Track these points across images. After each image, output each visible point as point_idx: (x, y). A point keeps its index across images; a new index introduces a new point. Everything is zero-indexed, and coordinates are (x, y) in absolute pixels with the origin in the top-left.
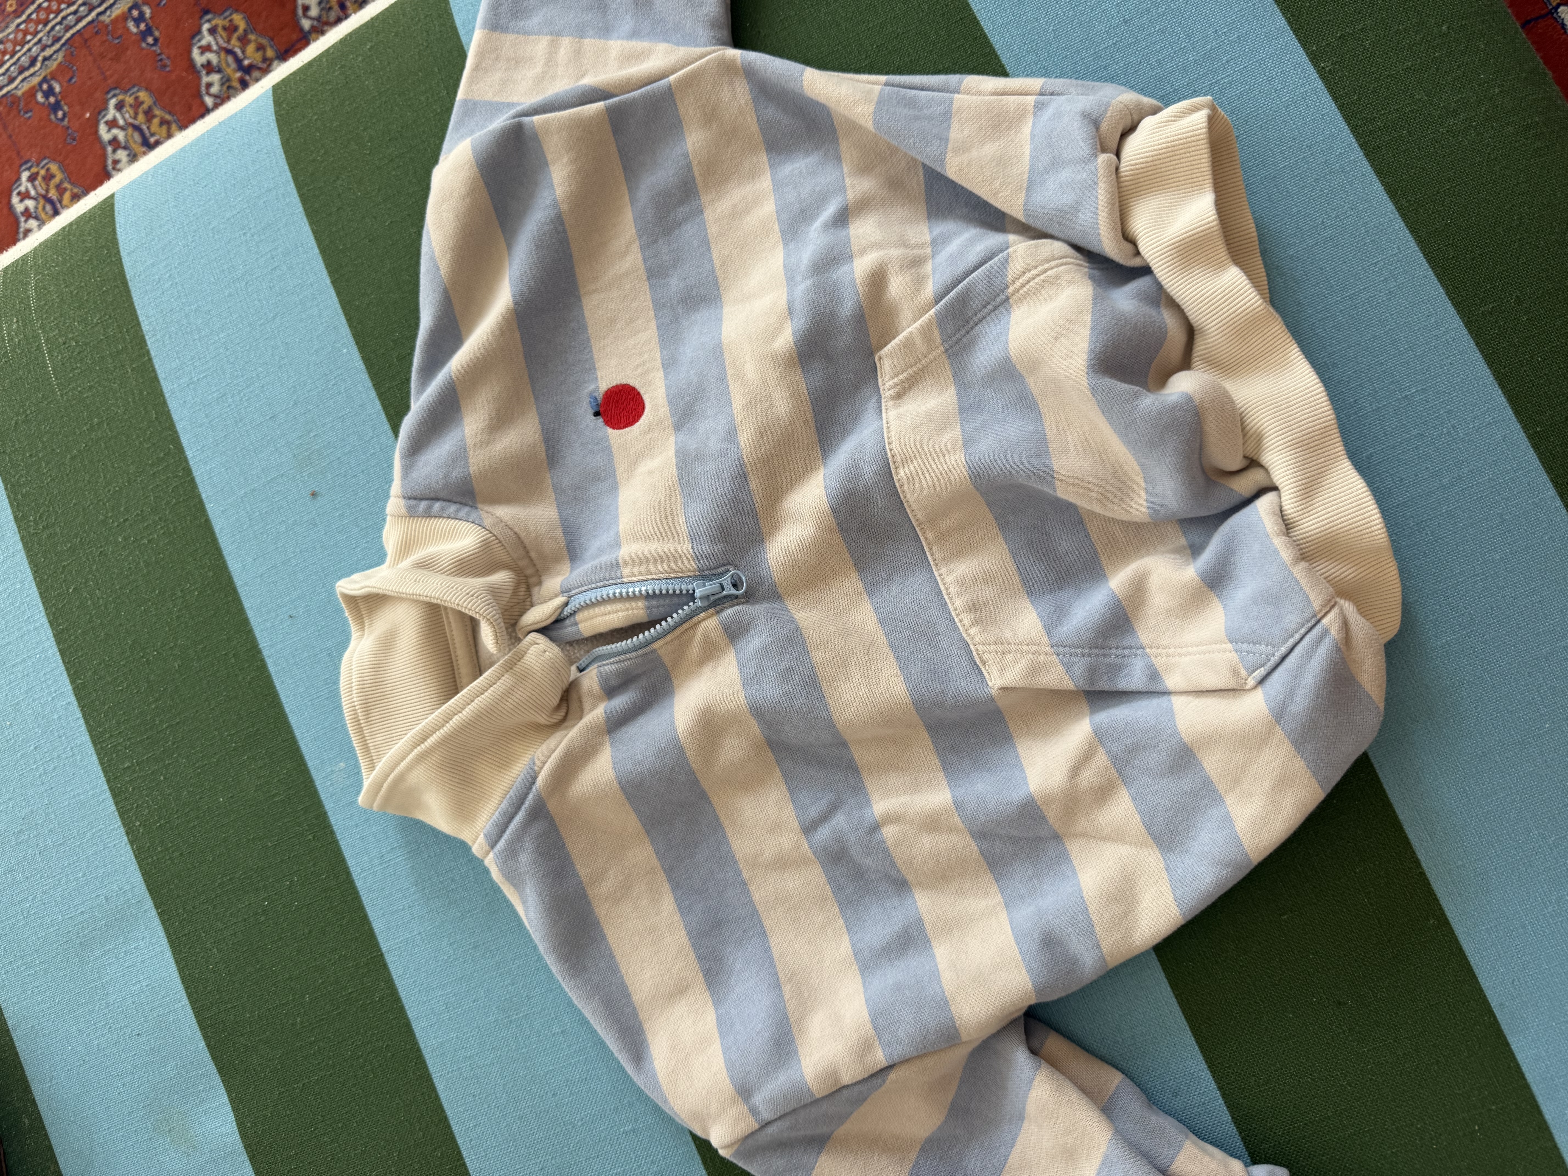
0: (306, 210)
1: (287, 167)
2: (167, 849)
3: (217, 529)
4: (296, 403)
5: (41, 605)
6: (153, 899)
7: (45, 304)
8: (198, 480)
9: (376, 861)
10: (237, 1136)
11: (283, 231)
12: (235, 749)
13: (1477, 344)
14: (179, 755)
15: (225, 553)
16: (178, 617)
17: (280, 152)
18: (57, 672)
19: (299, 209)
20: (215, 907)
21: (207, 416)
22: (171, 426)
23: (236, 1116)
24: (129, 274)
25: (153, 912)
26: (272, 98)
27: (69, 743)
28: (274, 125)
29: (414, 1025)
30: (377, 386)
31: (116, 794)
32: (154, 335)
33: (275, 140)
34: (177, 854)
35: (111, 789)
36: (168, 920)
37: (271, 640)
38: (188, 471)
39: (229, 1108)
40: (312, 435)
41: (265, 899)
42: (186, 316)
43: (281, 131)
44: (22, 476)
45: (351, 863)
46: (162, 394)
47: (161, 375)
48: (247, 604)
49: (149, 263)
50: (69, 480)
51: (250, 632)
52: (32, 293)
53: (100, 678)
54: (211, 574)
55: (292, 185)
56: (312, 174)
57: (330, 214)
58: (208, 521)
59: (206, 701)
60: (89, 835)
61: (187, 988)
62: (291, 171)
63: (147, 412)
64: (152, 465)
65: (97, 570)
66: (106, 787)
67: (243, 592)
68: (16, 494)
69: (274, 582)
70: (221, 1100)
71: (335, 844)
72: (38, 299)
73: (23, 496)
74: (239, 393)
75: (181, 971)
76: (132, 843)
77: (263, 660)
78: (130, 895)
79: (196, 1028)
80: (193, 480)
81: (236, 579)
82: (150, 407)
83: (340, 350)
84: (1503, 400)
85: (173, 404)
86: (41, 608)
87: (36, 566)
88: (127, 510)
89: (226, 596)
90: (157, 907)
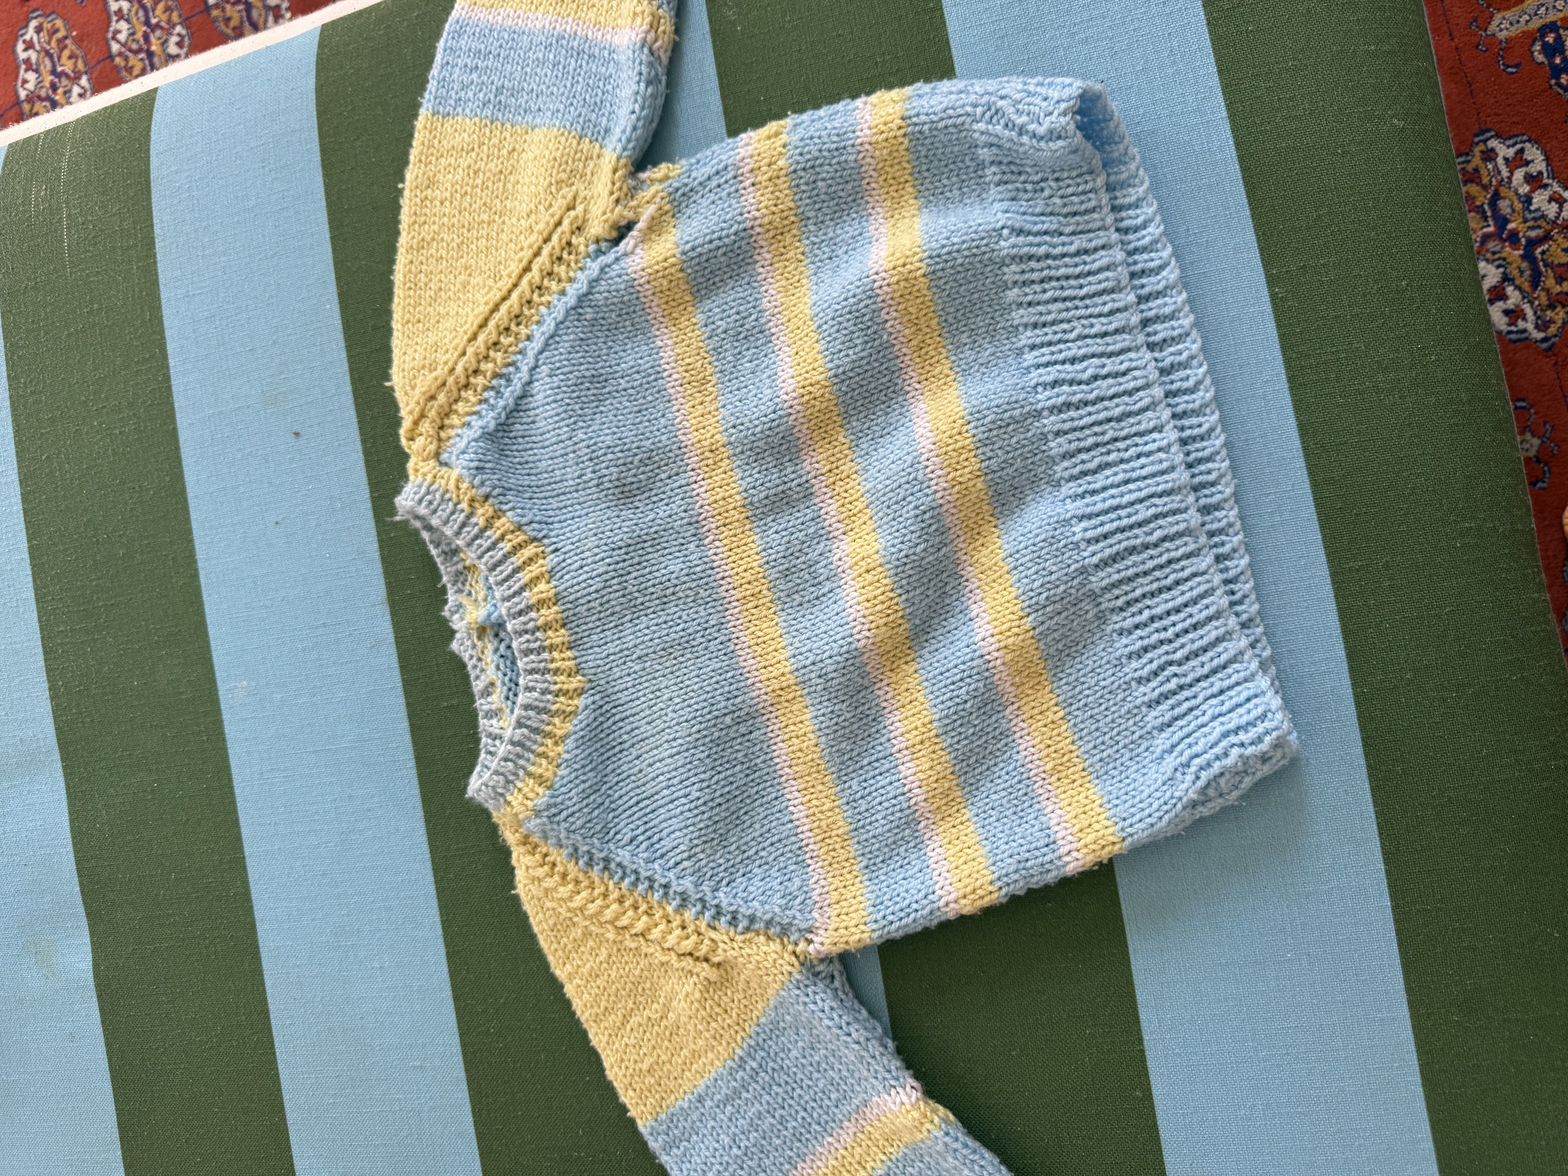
0: (323, 160)
1: (315, 113)
2: (81, 713)
3: (182, 439)
4: (274, 343)
5: (15, 462)
6: (61, 752)
7: (74, 180)
8: (175, 389)
9: (257, 777)
10: (90, 974)
11: (298, 175)
12: (157, 642)
13: (1336, 596)
14: (108, 633)
15: (184, 463)
16: (132, 510)
17: (312, 96)
18: (17, 528)
19: (317, 158)
20: (111, 775)
21: (194, 332)
22: (162, 332)
23: (94, 957)
24: (153, 175)
25: (59, 764)
26: (317, 39)
27: (16, 594)
28: (313, 67)
29: (258, 924)
30: (349, 348)
31: (48, 652)
32: (163, 240)
33: (310, 82)
34: (89, 720)
35: (44, 647)
36: (71, 774)
37: (207, 554)
38: (167, 378)
39: (89, 949)
40: (282, 376)
41: (155, 781)
42: (196, 231)
43: (318, 76)
44: (21, 338)
45: (235, 771)
46: (159, 299)
47: (162, 281)
48: (193, 516)
49: (173, 168)
50: (62, 355)
51: (191, 541)
52: (64, 164)
53: (54, 544)
54: (168, 479)
55: (316, 132)
56: (336, 127)
57: (343, 172)
58: (175, 429)
59: (141, 591)
60: (17, 681)
61: (74, 838)
62: (318, 118)
63: (142, 312)
64: (137, 363)
65: (71, 446)
66: (39, 643)
67: (192, 503)
68: (13, 354)
69: (222, 503)
70: (84, 940)
71: (225, 750)
72: (69, 173)
73: (19, 357)
74: (228, 317)
75: (72, 821)
76: (52, 698)
77: (196, 570)
78: (42, 744)
79: (75, 873)
80: (169, 388)
81: (188, 490)
82: (146, 308)
83: (324, 305)
84: (1342, 654)
85: (167, 311)
86: (15, 466)
87: (17, 426)
88: (107, 398)
89: (177, 503)
90: (63, 760)
